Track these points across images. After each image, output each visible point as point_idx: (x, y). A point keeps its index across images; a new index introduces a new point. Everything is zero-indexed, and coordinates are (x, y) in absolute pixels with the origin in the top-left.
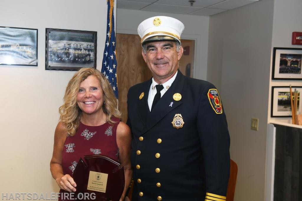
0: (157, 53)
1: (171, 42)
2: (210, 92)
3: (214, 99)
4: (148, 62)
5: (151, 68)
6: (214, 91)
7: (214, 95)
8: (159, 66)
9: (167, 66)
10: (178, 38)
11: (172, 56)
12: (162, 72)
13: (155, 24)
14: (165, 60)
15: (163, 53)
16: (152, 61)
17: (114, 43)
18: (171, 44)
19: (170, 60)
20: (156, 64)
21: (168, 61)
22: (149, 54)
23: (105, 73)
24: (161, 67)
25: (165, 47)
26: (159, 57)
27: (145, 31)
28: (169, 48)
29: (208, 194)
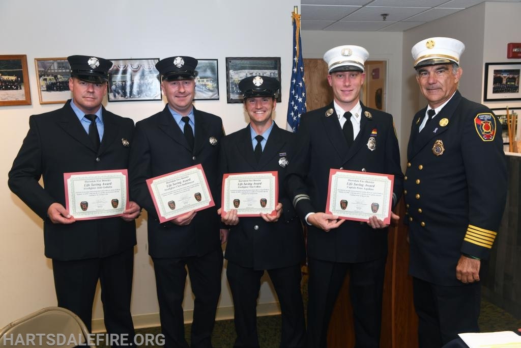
2: (478, 117)
3: (483, 125)
9: (440, 91)
10: (457, 60)
11: (445, 80)
13: (428, 47)
14: (438, 85)
15: (435, 76)
16: (424, 86)
17: (302, 68)
18: (447, 67)
19: (443, 85)
23: (293, 103)
24: (433, 92)
26: (431, 81)
27: (419, 53)
28: (444, 71)
29: (470, 226)
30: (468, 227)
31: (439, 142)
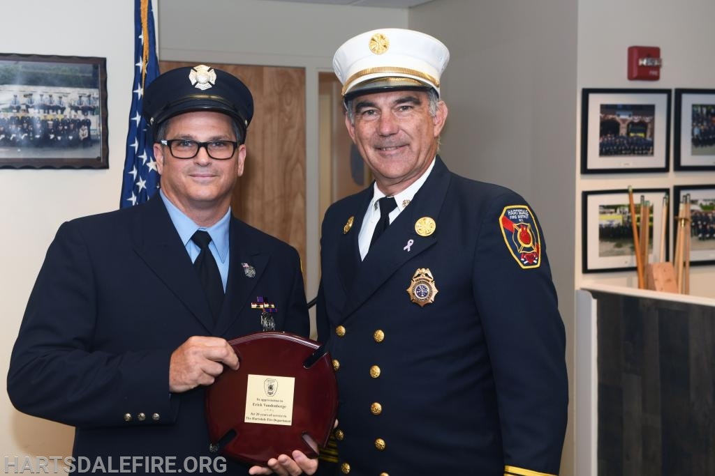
0: (380, 121)
1: (415, 93)
2: (506, 214)
3: (516, 231)
4: (360, 144)
5: (367, 157)
6: (517, 212)
7: (516, 221)
8: (387, 153)
9: (406, 152)
10: (434, 83)
11: (417, 127)
12: (395, 169)
13: (374, 50)
14: (402, 137)
15: (394, 119)
16: (370, 141)
18: (415, 97)
19: (412, 138)
20: (378, 148)
21: (409, 140)
22: (362, 123)
24: (391, 156)
25: (402, 105)
26: (386, 130)
27: (352, 65)
28: (411, 107)
29: (509, 469)
31: (424, 273)
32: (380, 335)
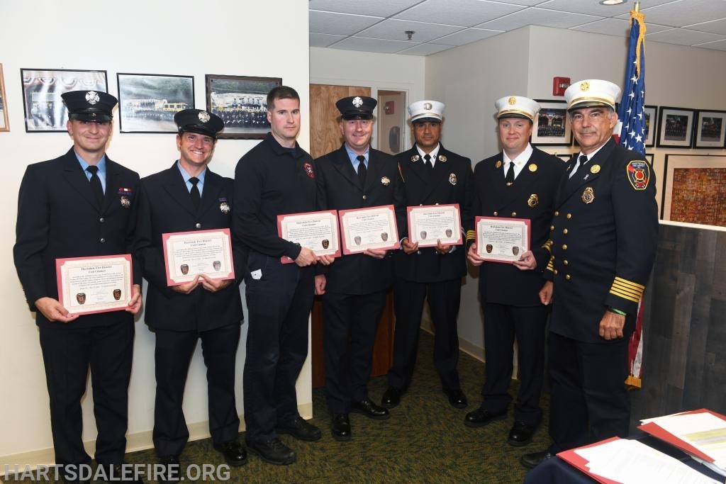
0: (583, 121)
2: (631, 165)
3: (635, 172)
6: (641, 164)
7: (635, 168)
11: (600, 125)
13: (582, 89)
14: (592, 129)
15: (589, 120)
16: (579, 130)
18: (600, 110)
19: (597, 130)
20: (581, 134)
22: (575, 122)
24: (586, 137)
25: (593, 114)
26: (585, 125)
28: (599, 114)
29: (617, 278)
30: (614, 279)
31: (589, 189)
32: (570, 216)
